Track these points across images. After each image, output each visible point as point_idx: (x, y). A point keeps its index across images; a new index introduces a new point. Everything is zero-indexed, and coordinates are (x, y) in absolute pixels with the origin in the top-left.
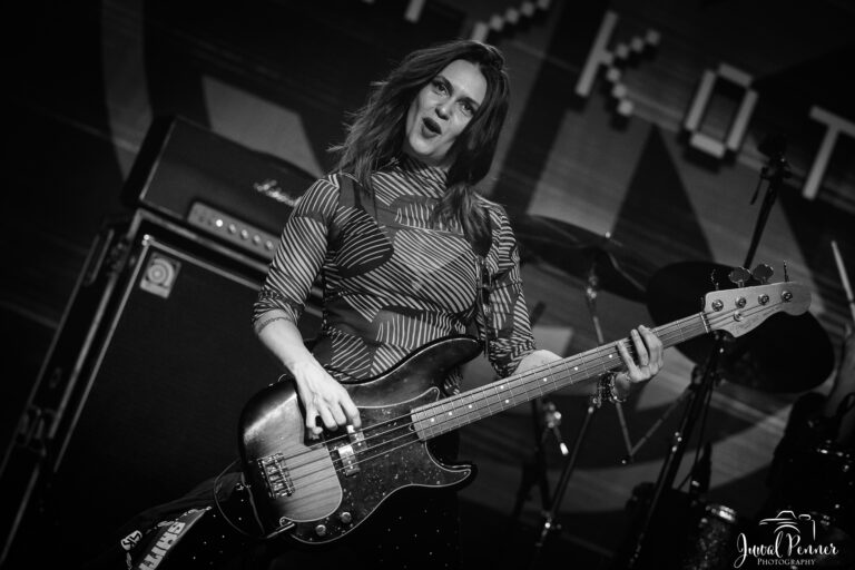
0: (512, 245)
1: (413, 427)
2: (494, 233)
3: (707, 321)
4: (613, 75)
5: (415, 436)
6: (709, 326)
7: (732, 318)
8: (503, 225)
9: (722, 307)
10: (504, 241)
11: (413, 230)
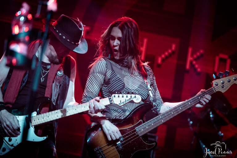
0: (153, 75)
1: (137, 133)
2: (148, 72)
3: (215, 89)
4: (194, 62)
5: (138, 135)
6: (215, 91)
7: (221, 88)
8: (150, 69)
9: (218, 85)
10: (151, 74)
11: (128, 75)
